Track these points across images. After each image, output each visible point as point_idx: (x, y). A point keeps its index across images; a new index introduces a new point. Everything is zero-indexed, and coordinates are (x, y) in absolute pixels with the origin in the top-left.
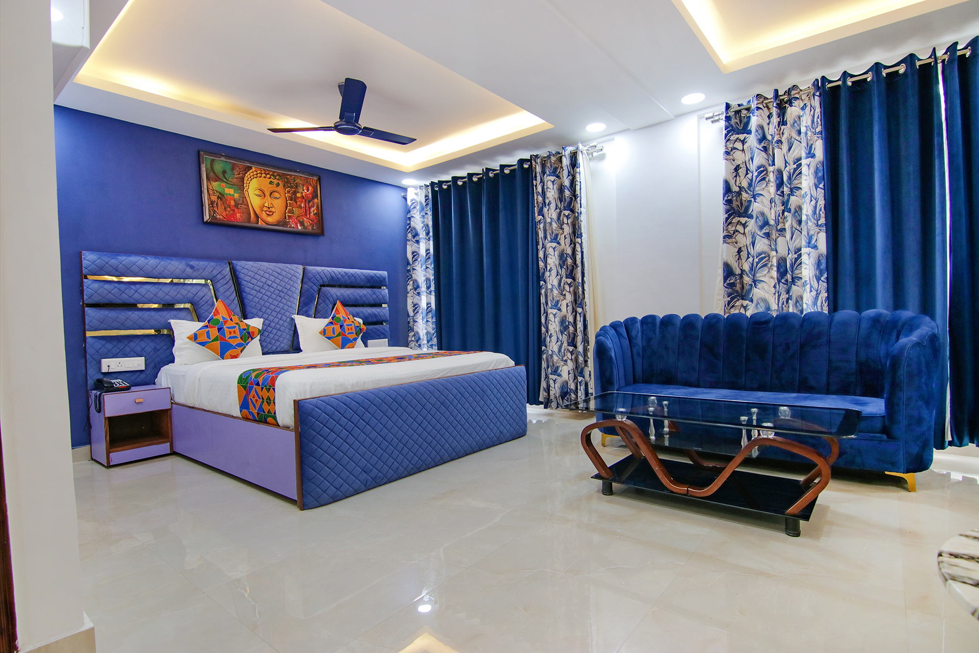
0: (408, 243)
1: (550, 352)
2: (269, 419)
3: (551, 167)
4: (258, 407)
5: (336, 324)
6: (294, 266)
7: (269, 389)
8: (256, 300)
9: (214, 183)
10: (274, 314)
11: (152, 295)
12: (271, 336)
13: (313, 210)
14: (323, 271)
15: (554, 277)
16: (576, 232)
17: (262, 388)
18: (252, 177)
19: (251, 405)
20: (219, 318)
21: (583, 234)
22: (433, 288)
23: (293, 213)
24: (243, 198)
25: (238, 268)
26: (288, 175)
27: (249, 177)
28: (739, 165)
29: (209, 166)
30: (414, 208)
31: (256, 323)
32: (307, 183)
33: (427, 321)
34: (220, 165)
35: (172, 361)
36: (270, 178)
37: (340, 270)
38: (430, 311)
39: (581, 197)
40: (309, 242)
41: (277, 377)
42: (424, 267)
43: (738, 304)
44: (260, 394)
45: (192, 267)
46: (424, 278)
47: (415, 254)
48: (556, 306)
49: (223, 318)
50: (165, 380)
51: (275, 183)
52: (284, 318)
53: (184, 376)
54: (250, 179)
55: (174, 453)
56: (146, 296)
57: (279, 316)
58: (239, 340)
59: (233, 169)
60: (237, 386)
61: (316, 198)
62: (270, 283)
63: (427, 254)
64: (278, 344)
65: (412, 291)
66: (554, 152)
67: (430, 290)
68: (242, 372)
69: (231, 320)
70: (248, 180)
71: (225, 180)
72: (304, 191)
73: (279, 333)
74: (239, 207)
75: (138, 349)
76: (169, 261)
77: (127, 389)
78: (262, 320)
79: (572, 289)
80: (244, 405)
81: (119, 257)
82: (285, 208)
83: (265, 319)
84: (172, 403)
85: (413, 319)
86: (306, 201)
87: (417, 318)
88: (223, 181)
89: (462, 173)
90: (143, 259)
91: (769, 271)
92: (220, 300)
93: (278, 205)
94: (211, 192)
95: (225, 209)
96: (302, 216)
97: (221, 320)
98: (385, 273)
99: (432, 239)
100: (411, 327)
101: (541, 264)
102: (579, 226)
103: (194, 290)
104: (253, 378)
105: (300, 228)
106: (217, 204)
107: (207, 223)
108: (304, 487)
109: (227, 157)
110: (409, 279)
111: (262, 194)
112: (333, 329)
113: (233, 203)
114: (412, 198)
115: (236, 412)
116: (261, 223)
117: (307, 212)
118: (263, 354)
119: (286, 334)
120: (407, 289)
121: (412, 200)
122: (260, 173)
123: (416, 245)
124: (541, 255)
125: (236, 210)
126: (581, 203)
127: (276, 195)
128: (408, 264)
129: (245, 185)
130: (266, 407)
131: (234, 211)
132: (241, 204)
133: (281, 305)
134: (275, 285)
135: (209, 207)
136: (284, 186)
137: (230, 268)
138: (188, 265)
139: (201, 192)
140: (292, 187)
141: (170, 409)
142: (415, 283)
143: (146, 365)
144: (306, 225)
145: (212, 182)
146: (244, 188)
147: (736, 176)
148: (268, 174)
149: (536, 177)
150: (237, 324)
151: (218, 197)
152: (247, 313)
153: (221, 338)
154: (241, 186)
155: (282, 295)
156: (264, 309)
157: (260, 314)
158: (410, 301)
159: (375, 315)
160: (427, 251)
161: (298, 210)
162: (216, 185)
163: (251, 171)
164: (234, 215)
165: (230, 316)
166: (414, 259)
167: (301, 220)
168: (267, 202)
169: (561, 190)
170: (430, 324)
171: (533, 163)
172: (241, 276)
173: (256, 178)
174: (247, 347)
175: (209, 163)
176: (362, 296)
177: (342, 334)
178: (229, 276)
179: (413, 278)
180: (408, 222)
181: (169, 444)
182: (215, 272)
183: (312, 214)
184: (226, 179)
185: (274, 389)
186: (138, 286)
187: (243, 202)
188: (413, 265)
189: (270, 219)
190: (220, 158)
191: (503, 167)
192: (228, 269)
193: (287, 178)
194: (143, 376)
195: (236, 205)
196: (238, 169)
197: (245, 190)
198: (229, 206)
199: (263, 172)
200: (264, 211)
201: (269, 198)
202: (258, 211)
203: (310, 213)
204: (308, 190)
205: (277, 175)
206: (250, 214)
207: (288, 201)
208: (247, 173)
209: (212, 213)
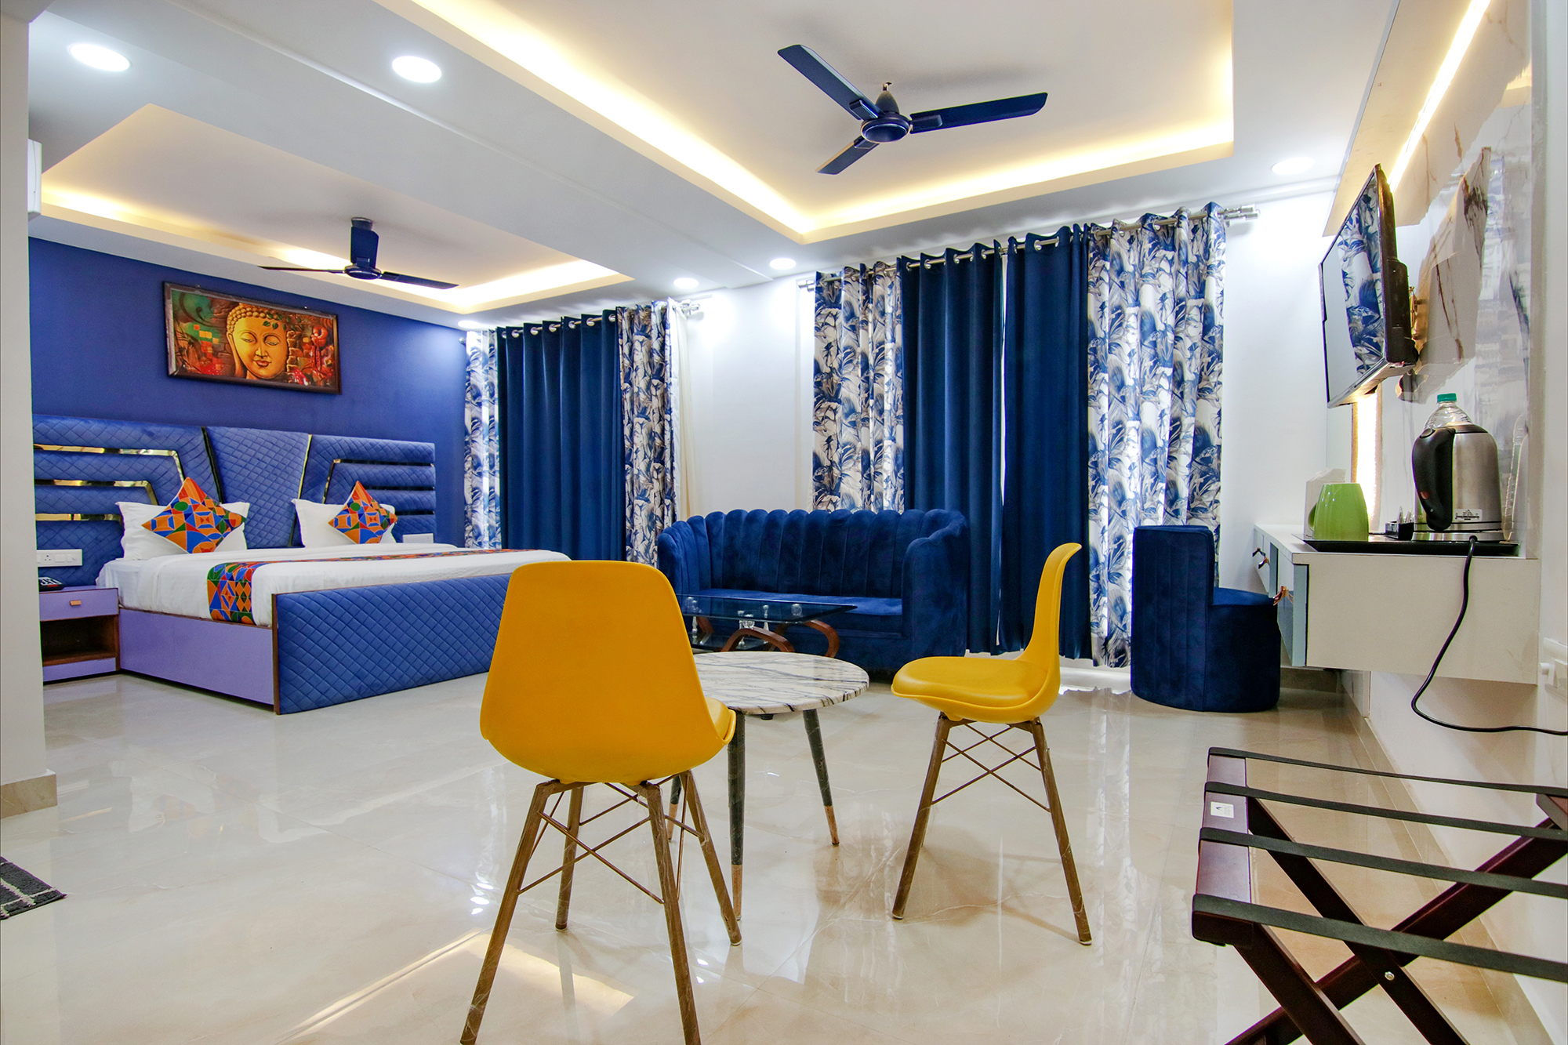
0: (467, 405)
1: (635, 554)
2: (244, 618)
3: (639, 324)
4: (231, 604)
5: (352, 513)
6: (296, 435)
7: (245, 584)
8: (241, 478)
9: (184, 325)
10: (266, 497)
11: (94, 470)
12: (262, 526)
14: (338, 441)
15: (641, 461)
16: (665, 408)
17: (237, 583)
18: (239, 317)
19: (223, 604)
20: (188, 501)
21: (673, 410)
22: (497, 468)
23: (297, 364)
24: (225, 344)
25: (216, 436)
26: (291, 313)
27: (234, 316)
28: (831, 343)
29: (177, 303)
30: (476, 359)
31: (239, 508)
32: (318, 324)
33: (490, 511)
34: (193, 300)
35: (121, 555)
36: (264, 317)
37: (363, 440)
38: (493, 498)
39: (671, 364)
40: (320, 403)
41: (254, 570)
42: (487, 439)
43: (825, 499)
44: (234, 589)
45: (151, 434)
46: (487, 454)
47: (476, 420)
48: (643, 495)
49: (193, 501)
50: (111, 579)
51: (272, 324)
52: (280, 503)
53: (137, 573)
54: (235, 319)
55: (121, 671)
56: (85, 470)
57: (273, 500)
58: (214, 530)
59: (211, 306)
60: (206, 582)
61: (331, 344)
62: (260, 456)
63: (491, 422)
64: (270, 536)
65: (471, 470)
66: (643, 306)
67: (493, 470)
68: (213, 566)
69: (204, 503)
70: (233, 320)
71: (200, 320)
72: (314, 335)
73: (273, 522)
74: (219, 356)
75: (73, 538)
76: (118, 426)
77: (58, 588)
78: (248, 505)
79: (660, 476)
80: (215, 604)
81: (50, 420)
82: (285, 357)
83: (253, 504)
84: (120, 608)
85: (472, 508)
86: (316, 348)
87: (477, 507)
88: (195, 320)
89: (537, 319)
90: (82, 423)
91: (854, 464)
92: (188, 478)
93: (276, 353)
94: (179, 336)
95: (199, 359)
96: (310, 367)
97: (190, 504)
98: (431, 446)
99: (497, 402)
100: (468, 519)
101: (627, 443)
102: (667, 399)
103: (152, 464)
104: (226, 572)
105: (306, 383)
106: (188, 352)
107: (172, 376)
108: (281, 690)
109: (204, 289)
110: (467, 454)
111: (253, 338)
112: (349, 518)
113: (210, 350)
114: (473, 346)
115: (205, 613)
116: (250, 377)
117: (318, 361)
118: (248, 548)
119: (282, 525)
120: (464, 468)
121: (473, 349)
122: (250, 311)
123: (477, 408)
124: (627, 432)
125: (215, 359)
126: (671, 373)
127: (274, 340)
128: (466, 433)
129: (228, 327)
130: (240, 605)
131: (211, 360)
132: (222, 352)
133: (276, 486)
134: (268, 460)
135: (177, 356)
136: (285, 328)
137: (205, 436)
138: (145, 431)
139: (165, 336)
140: (295, 329)
141: (117, 615)
142: (475, 460)
143: (84, 560)
144: (315, 380)
145: (181, 323)
146: (227, 331)
147: (827, 356)
148: (262, 312)
149: (622, 334)
150: (211, 509)
151: (190, 343)
152: (227, 495)
153: (190, 527)
154: (222, 328)
155: (279, 472)
156: (251, 490)
157: (246, 496)
158: (467, 485)
159: (415, 502)
160: (490, 417)
162: (186, 327)
163: (237, 308)
164: (212, 365)
165: (201, 499)
166: (474, 428)
167: (309, 374)
168: (259, 350)
169: (650, 353)
170: (493, 515)
171: (619, 316)
172: (220, 446)
173: (244, 317)
174: (225, 539)
176: (396, 475)
177: (362, 526)
178: (202, 446)
179: (473, 453)
180: (467, 377)
181: (114, 659)
182: (183, 441)
183: (325, 366)
184: (201, 318)
185: (250, 584)
186: (75, 458)
187: (225, 349)
188: (473, 436)
189: (263, 372)
190: (193, 291)
191: (585, 317)
192: (202, 437)
193: (289, 317)
194: (79, 573)
195: (215, 353)
196: (218, 306)
197: (228, 333)
198: (205, 354)
199: (254, 309)
200: (256, 361)
201: (263, 343)
202: (246, 361)
203: (322, 363)
204: (319, 334)
205: (274, 314)
206: (234, 364)
207: (290, 349)
208: (231, 311)
209: (181, 363)
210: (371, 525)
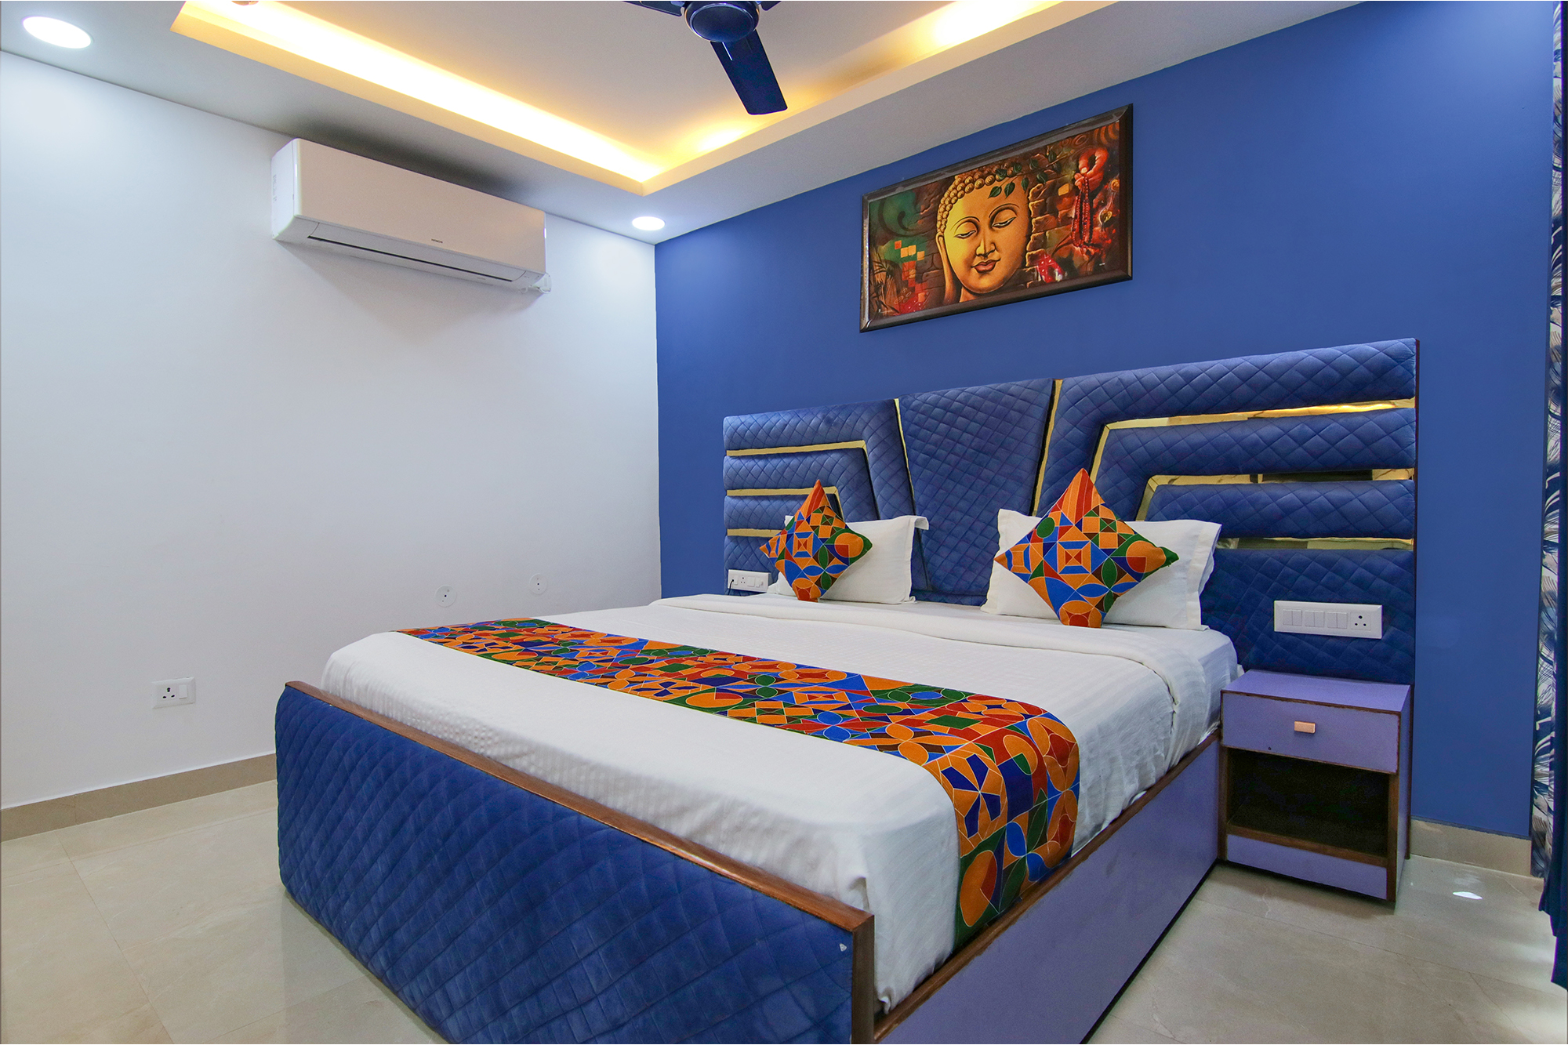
9: (883, 247)
13: (1106, 212)
18: (953, 201)
23: (1044, 246)
26: (1038, 151)
27: (947, 203)
29: (875, 219)
32: (1088, 146)
34: (894, 206)
36: (991, 183)
45: (828, 421)
51: (1003, 188)
54: (948, 208)
59: (917, 202)
61: (1114, 176)
70: (945, 210)
71: (902, 232)
72: (1080, 173)
74: (924, 277)
82: (1025, 240)
86: (1083, 196)
88: (896, 235)
93: (1008, 239)
94: (876, 267)
95: (898, 292)
96: (1068, 244)
105: (1058, 277)
106: (884, 288)
107: (864, 330)
109: (907, 181)
111: (973, 228)
113: (912, 274)
116: (966, 296)
122: (970, 182)
125: (918, 286)
127: (1006, 215)
129: (938, 226)
131: (913, 290)
132: (928, 269)
135: (873, 298)
136: (1027, 187)
144: (1077, 263)
145: (878, 247)
146: (937, 233)
148: (990, 174)
151: (889, 273)
154: (930, 230)
161: (1058, 232)
162: (884, 250)
163: (952, 188)
167: (1065, 256)
168: (982, 243)
173: (962, 196)
175: (875, 212)
183: (1098, 228)
184: (904, 228)
187: (933, 263)
189: (986, 282)
190: (894, 190)
193: (1035, 161)
195: (919, 278)
196: (926, 197)
197: (937, 235)
198: (906, 283)
199: (976, 176)
200: (976, 267)
201: (988, 231)
202: (960, 271)
203: (1093, 225)
204: (1090, 166)
205: (1008, 167)
206: (945, 285)
207: (1034, 220)
208: (943, 196)
209: (876, 307)
210: (1067, 570)
